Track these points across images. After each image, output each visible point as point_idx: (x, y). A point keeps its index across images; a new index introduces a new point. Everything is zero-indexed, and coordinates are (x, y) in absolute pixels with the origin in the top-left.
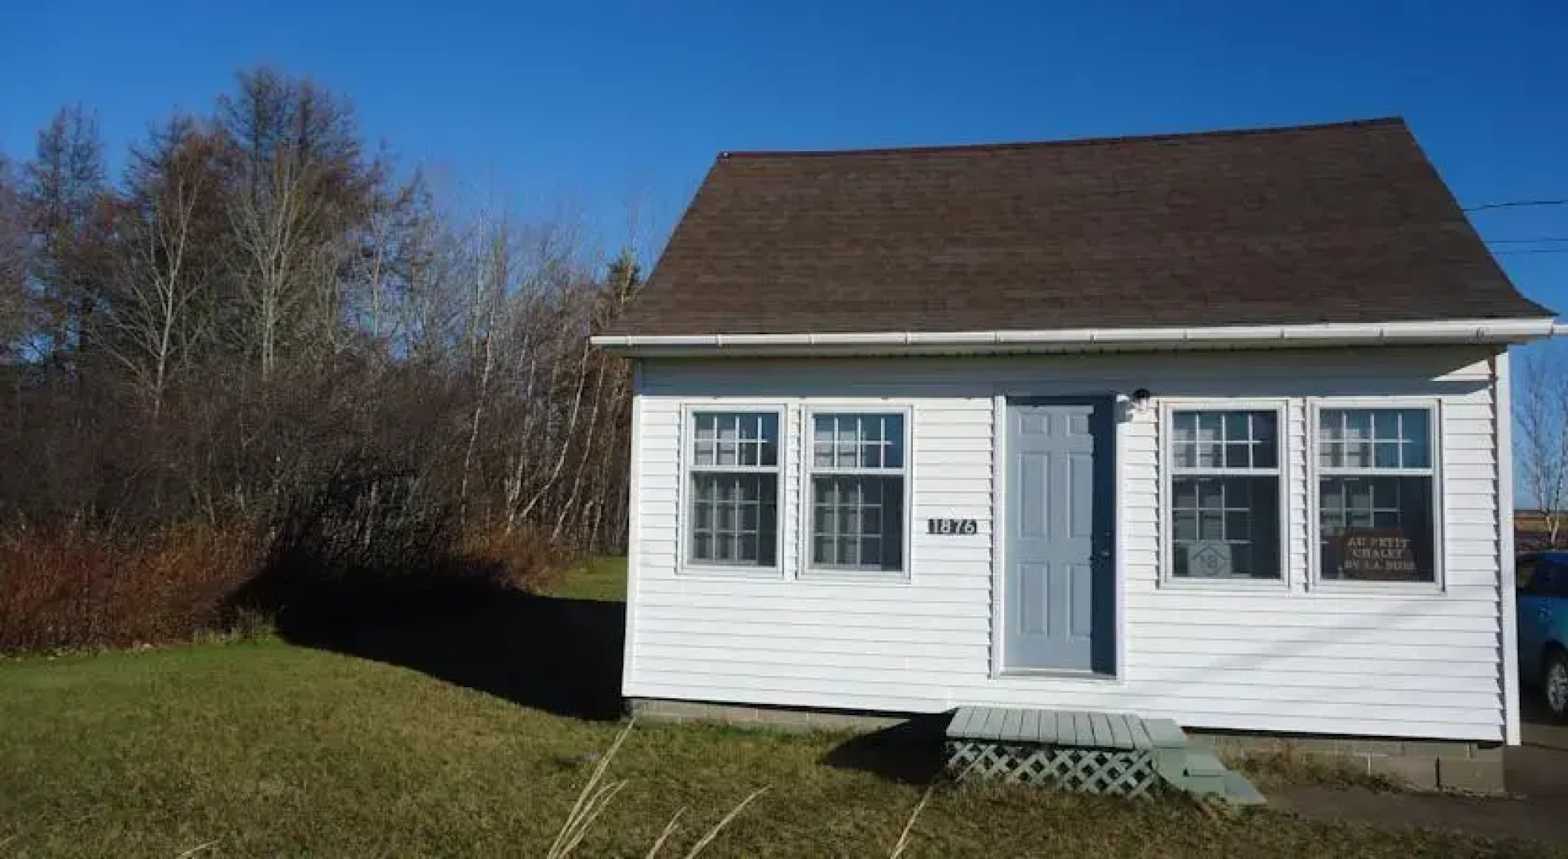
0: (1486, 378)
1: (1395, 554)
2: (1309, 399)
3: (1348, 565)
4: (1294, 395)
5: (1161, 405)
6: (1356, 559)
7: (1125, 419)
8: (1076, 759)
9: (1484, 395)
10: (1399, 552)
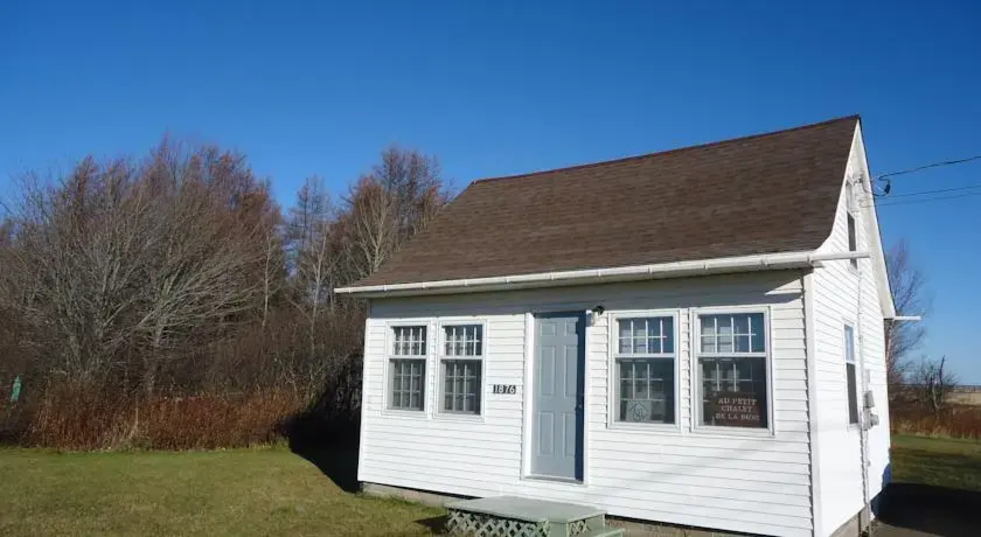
0: (799, 291)
1: (748, 410)
2: (691, 309)
3: (718, 416)
4: (683, 306)
5: (610, 315)
6: (723, 412)
7: (590, 325)
8: (507, 525)
9: (797, 303)
10: (750, 408)
